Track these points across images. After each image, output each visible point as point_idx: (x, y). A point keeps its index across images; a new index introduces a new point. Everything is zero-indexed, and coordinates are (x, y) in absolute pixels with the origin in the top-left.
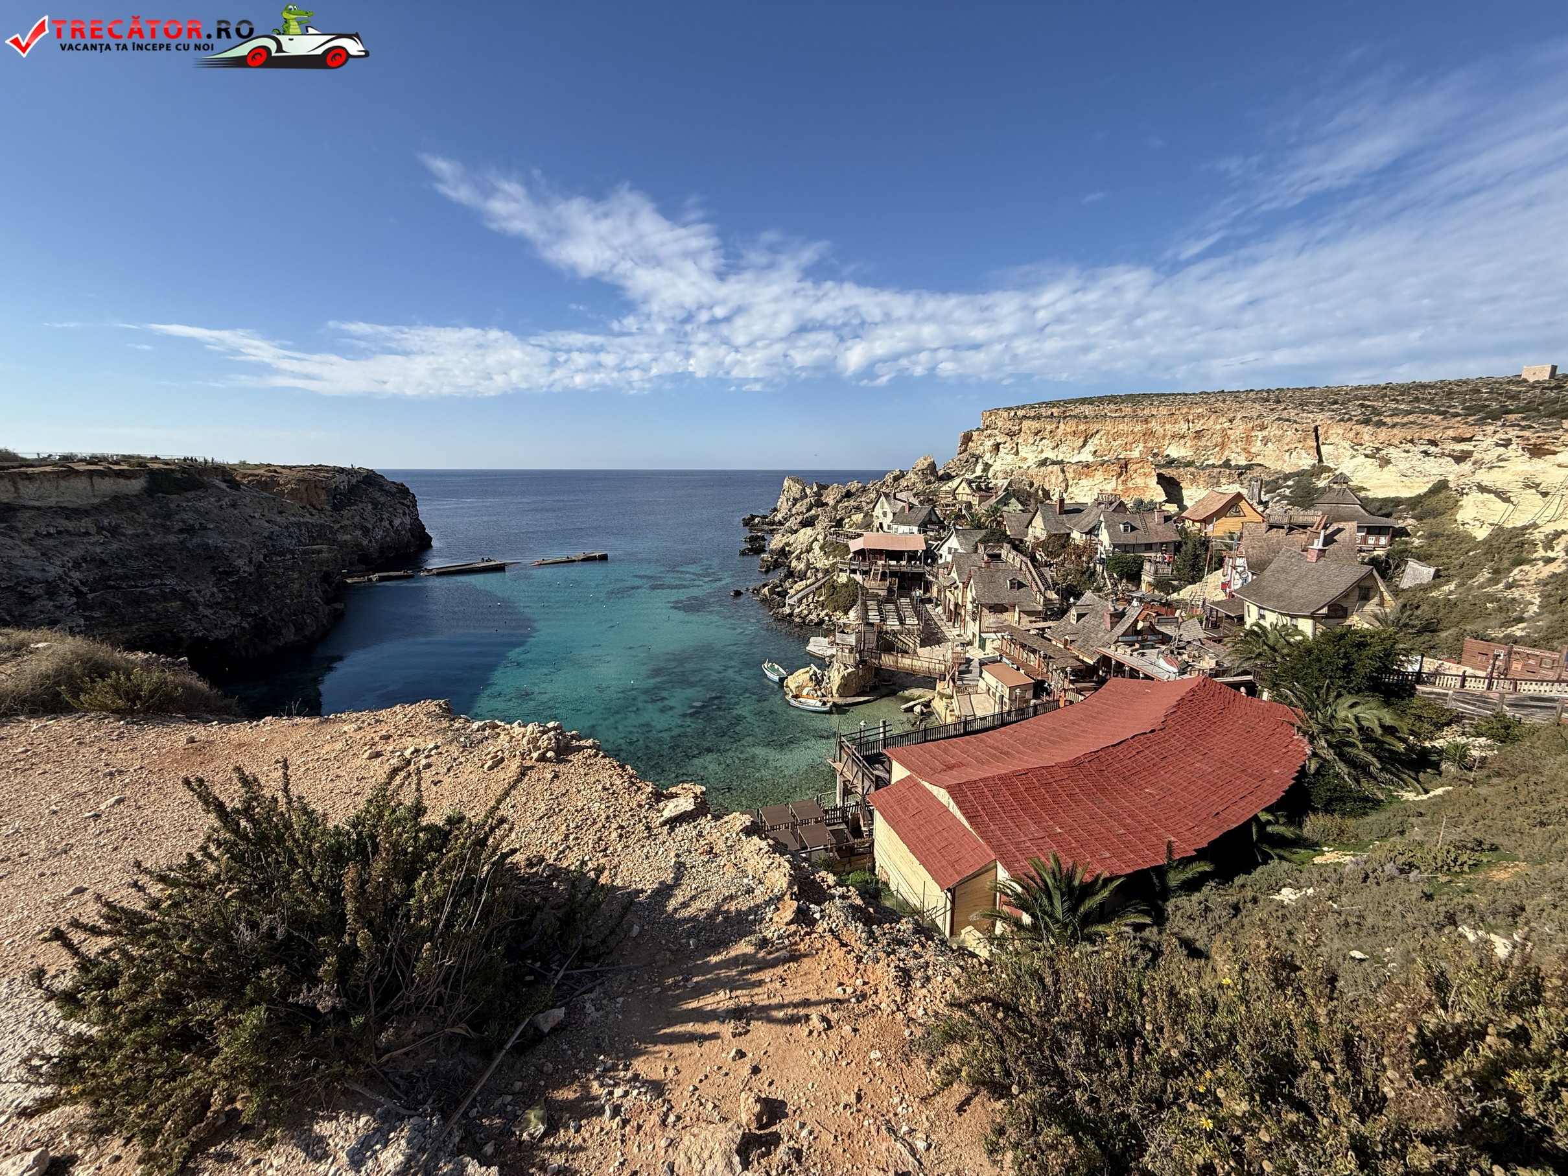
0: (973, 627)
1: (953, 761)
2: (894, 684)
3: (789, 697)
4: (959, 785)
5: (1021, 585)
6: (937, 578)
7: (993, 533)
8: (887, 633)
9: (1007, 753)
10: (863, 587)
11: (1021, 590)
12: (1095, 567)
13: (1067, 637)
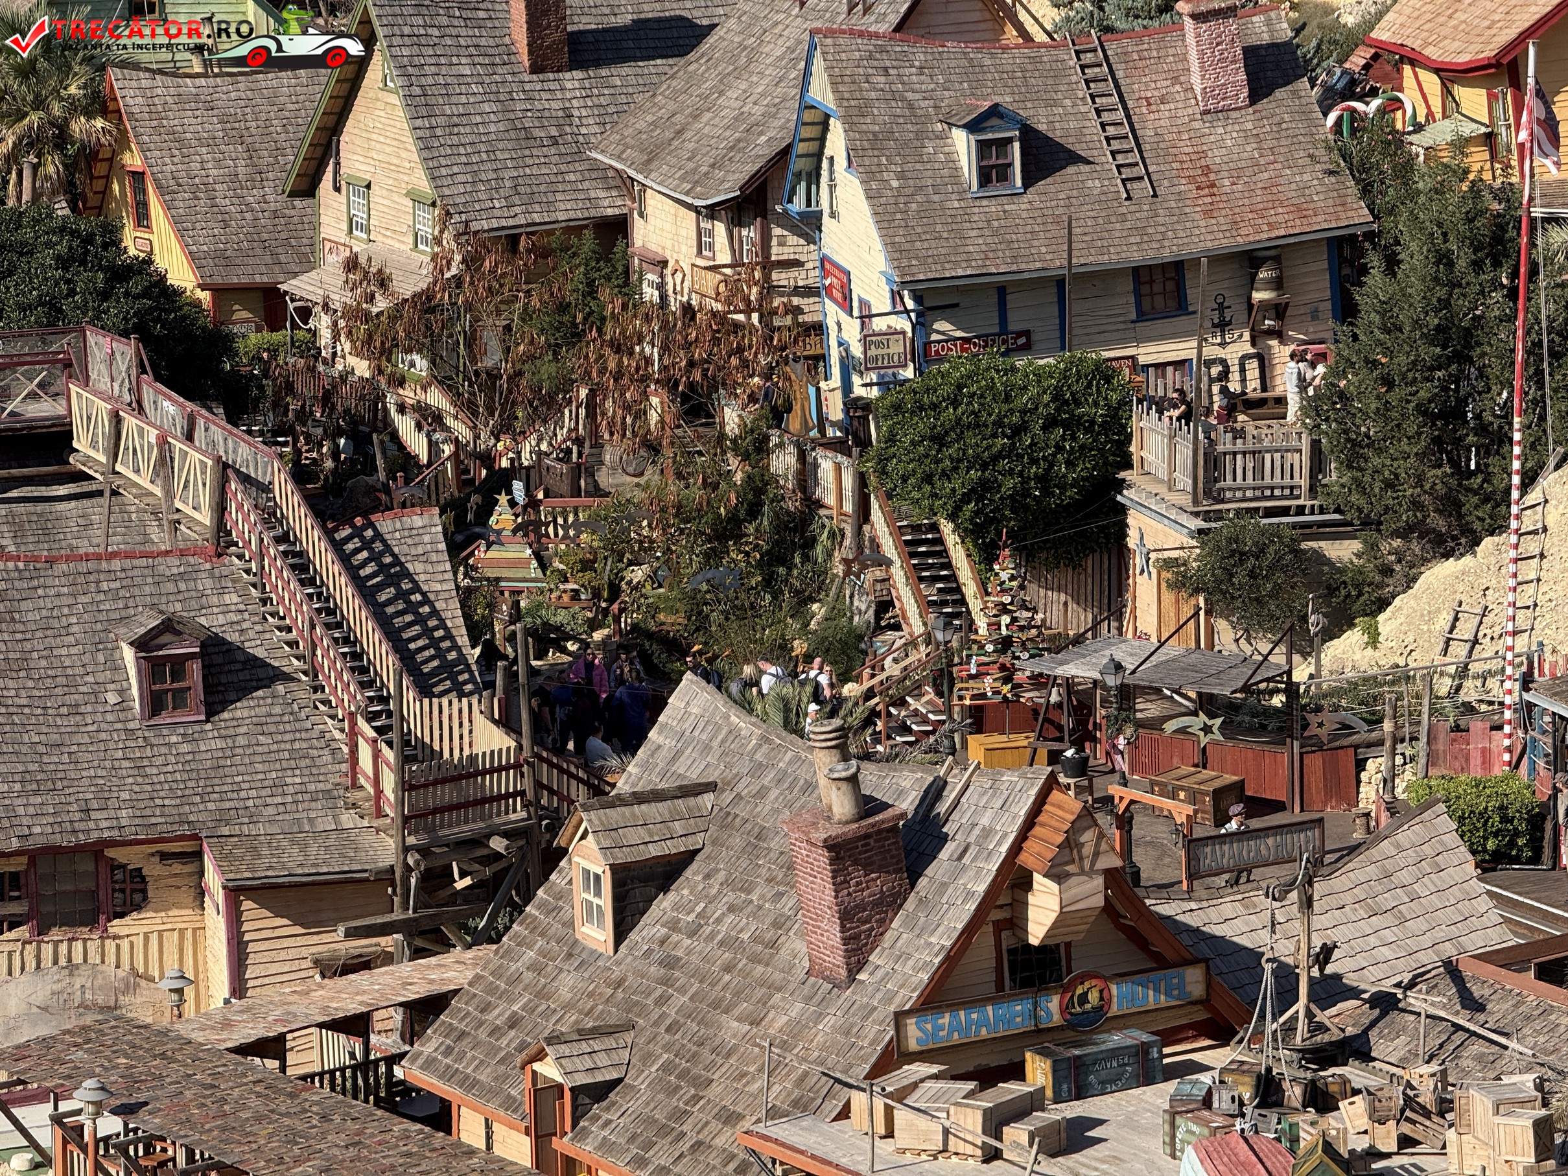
5: (229, 674)
11: (242, 711)
12: (807, 474)
13: (548, 1069)
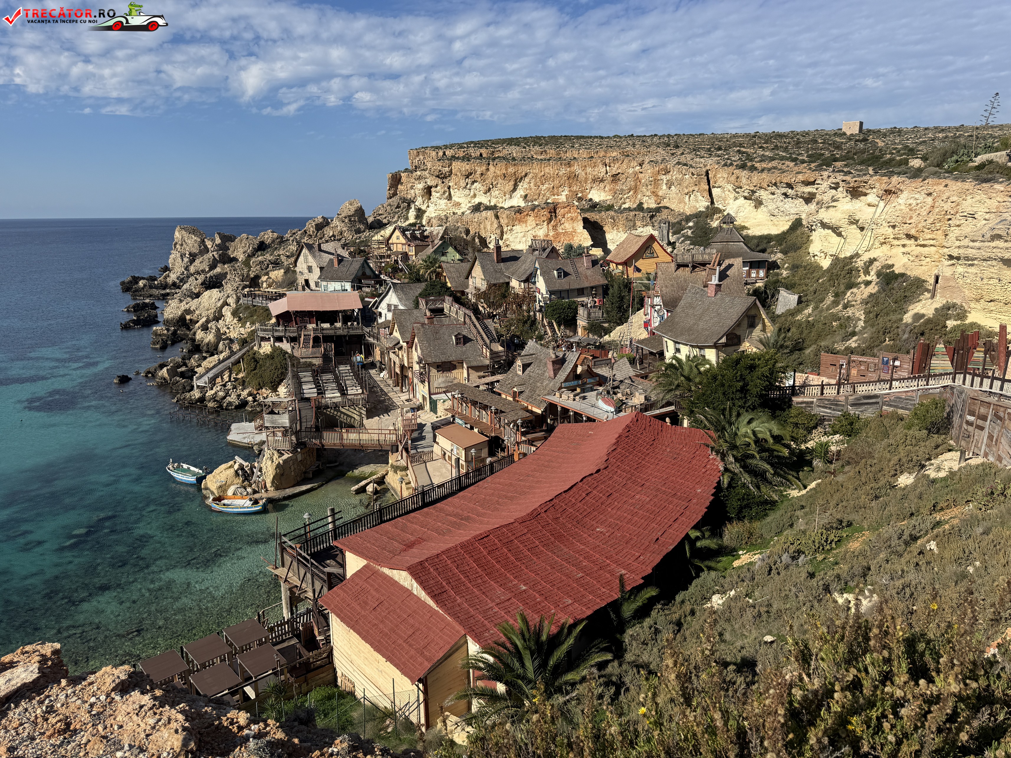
0: (422, 390)
1: (413, 539)
2: (341, 464)
3: (209, 501)
4: (421, 563)
5: (466, 340)
6: (378, 339)
7: (433, 285)
8: (327, 407)
9: (467, 519)
10: (292, 357)
11: (468, 344)
12: (535, 315)
13: (515, 389)
